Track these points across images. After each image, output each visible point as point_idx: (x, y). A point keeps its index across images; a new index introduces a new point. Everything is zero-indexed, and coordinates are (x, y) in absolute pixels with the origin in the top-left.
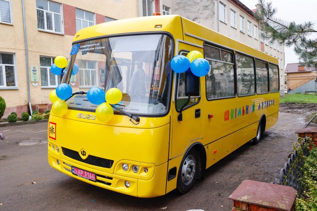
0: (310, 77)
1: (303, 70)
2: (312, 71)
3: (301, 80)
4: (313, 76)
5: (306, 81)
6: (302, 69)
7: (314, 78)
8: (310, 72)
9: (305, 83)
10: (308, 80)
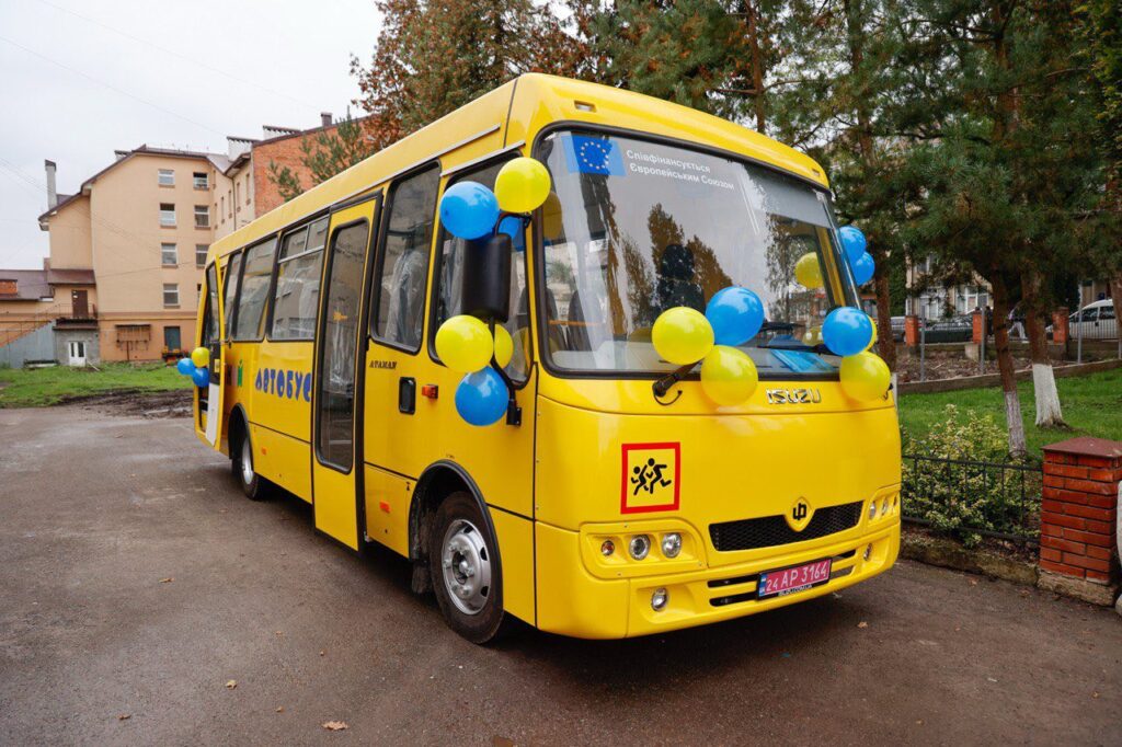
0: (34, 316)
1: (11, 295)
2: (42, 297)
3: (10, 325)
4: (46, 315)
5: (25, 327)
6: (9, 291)
7: (49, 319)
8: (34, 301)
9: (22, 334)
10: (32, 325)
